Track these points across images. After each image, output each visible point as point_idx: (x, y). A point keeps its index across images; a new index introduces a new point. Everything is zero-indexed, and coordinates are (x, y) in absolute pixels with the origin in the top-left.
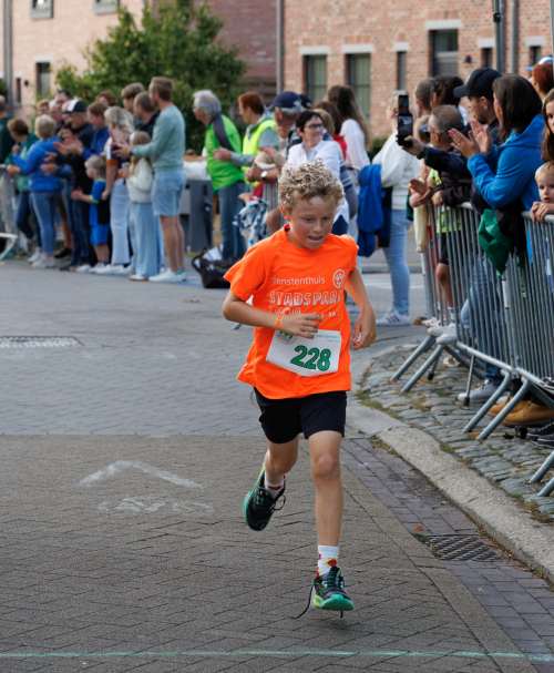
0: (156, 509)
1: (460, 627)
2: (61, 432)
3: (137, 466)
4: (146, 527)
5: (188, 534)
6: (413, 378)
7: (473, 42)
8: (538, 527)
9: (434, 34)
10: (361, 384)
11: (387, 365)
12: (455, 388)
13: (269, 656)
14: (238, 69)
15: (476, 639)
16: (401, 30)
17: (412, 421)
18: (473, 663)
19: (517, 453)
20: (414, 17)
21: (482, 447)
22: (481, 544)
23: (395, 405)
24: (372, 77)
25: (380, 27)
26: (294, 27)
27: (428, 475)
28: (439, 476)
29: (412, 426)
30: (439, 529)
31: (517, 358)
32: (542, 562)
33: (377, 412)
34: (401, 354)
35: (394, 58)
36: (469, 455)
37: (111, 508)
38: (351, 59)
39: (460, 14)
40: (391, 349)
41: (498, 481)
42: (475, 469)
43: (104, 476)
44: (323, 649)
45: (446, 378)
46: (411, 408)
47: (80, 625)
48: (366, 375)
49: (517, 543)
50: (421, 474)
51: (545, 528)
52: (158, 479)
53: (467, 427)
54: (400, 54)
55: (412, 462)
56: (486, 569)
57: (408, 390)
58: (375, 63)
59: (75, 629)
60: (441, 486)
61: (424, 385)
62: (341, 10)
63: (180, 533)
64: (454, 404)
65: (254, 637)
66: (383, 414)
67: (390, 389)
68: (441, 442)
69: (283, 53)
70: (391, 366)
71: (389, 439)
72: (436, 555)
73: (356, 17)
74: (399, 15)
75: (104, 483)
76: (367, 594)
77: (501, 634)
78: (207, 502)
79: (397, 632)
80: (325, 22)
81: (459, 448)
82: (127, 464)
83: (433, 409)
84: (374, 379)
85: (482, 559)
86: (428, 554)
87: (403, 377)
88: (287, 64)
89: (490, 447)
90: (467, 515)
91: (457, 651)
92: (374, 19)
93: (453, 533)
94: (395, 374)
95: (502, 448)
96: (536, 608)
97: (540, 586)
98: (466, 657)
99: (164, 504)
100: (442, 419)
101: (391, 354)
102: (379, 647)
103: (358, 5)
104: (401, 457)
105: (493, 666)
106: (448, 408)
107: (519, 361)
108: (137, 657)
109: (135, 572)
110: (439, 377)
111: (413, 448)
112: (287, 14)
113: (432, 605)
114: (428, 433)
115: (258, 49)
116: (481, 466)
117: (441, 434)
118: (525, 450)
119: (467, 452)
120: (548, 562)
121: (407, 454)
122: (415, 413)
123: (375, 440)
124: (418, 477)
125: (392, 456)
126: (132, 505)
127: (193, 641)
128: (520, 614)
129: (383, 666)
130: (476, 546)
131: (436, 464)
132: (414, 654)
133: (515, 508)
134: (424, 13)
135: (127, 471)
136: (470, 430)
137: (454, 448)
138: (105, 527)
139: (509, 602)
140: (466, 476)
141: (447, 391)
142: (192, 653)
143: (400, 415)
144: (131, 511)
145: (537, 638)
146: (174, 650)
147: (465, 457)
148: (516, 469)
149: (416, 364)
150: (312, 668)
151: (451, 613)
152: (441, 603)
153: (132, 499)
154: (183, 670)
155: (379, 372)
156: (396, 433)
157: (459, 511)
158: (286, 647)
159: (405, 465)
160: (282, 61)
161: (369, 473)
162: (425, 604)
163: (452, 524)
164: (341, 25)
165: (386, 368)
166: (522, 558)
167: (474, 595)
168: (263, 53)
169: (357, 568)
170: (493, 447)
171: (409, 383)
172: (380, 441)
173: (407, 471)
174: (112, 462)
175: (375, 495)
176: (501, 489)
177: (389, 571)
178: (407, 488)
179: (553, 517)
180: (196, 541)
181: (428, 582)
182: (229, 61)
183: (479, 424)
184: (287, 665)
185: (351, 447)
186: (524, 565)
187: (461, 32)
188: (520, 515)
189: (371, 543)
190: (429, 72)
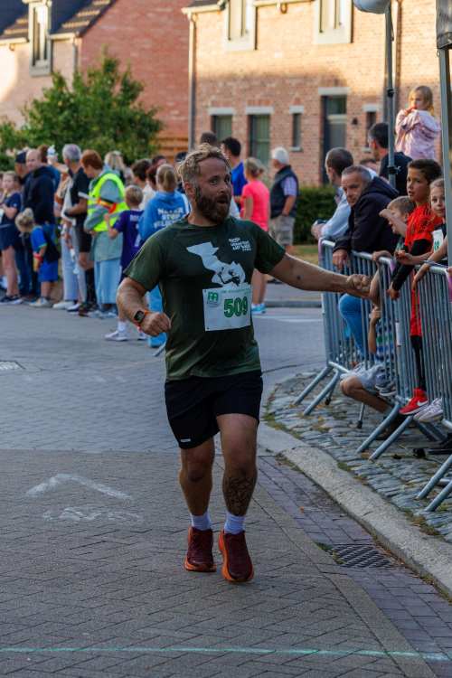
0: (93, 518)
1: (361, 628)
2: (8, 447)
3: (75, 478)
4: (86, 534)
5: (124, 541)
6: (312, 403)
7: (360, 106)
8: (425, 539)
9: (325, 99)
10: (267, 407)
11: (289, 390)
12: (348, 413)
13: (199, 653)
14: (155, 127)
15: (378, 640)
16: (297, 95)
17: (316, 441)
18: (374, 660)
19: (405, 472)
20: (309, 84)
21: (376, 465)
22: (377, 553)
23: (297, 427)
24: (271, 135)
25: (278, 93)
26: (204, 90)
27: (328, 490)
28: (337, 491)
29: (313, 446)
30: (338, 538)
31: (406, 389)
32: (432, 571)
33: (282, 433)
34: (302, 381)
35: (291, 119)
36: (364, 473)
37: (55, 516)
38: (252, 118)
40: (292, 376)
41: (390, 496)
42: (368, 485)
43: (47, 487)
44: (243, 647)
45: (341, 403)
46: (311, 430)
47: (32, 623)
48: (271, 399)
49: (409, 552)
50: (323, 490)
51: (433, 540)
52: (94, 492)
53: (361, 447)
54: (296, 116)
55: (313, 478)
56: (382, 576)
57: (308, 414)
58: (274, 124)
59: (28, 627)
60: (340, 500)
61: (322, 409)
63: (116, 540)
64: (348, 426)
65: (185, 635)
66: (290, 437)
67: (293, 412)
68: (338, 461)
69: (194, 112)
70: (293, 391)
71: (291, 457)
72: (338, 563)
73: (258, 83)
74: (295, 82)
75: (46, 493)
76: (280, 597)
77: (398, 635)
78: (137, 512)
79: (307, 632)
80: (231, 87)
81: (354, 466)
82: (66, 477)
83: (330, 431)
84: (278, 403)
85: (378, 566)
86: (331, 561)
87: (303, 402)
88: (197, 124)
89: (381, 466)
90: (363, 526)
91: (360, 650)
92: (274, 85)
93: (351, 542)
94: (297, 399)
95: (391, 467)
96: (427, 611)
97: (429, 591)
98: (365, 655)
99: (100, 514)
100: (339, 440)
101: (290, 381)
102: (294, 645)
103: (260, 73)
104: (304, 473)
105: (393, 664)
106: (343, 430)
107: (408, 392)
108: (82, 653)
109: (77, 575)
110: (337, 402)
111: (314, 465)
113: (337, 608)
114: (327, 452)
115: (173, 108)
116: (374, 483)
117: (338, 453)
118: (412, 469)
119: (361, 470)
120: (438, 570)
121: (310, 471)
122: (315, 434)
123: (281, 457)
124: (319, 492)
125: (295, 473)
126: (72, 514)
127: (131, 639)
128: (413, 617)
129: (297, 663)
130: (372, 555)
131: (334, 481)
132: (323, 652)
133: (405, 522)
134: (317, 80)
135: (67, 483)
136: (363, 451)
137: (351, 467)
138: (50, 534)
139: (403, 606)
140: (362, 492)
141: (343, 415)
142: (131, 649)
143: (302, 435)
144: (72, 520)
145: (429, 639)
146: (115, 646)
147: (359, 475)
148: (404, 486)
149: (314, 390)
150: (235, 664)
151: (354, 616)
152: (345, 606)
153: (72, 509)
154: (124, 664)
155: (282, 397)
156: (299, 452)
157: (356, 523)
158: (213, 645)
159: (308, 481)
160: (193, 120)
161: (277, 488)
162: (330, 608)
163: (351, 535)
164: (245, 90)
165: (288, 393)
166: (413, 566)
167: (373, 599)
168: (176, 112)
169: (271, 574)
170: (385, 466)
171: (309, 407)
172: (286, 459)
173: (309, 486)
174: (54, 475)
175: (283, 508)
176: (393, 504)
177: (298, 577)
178: (311, 501)
179: (439, 529)
180: (129, 547)
181: (333, 586)
182: (148, 120)
183: (372, 446)
184: (213, 661)
185: (260, 464)
186: (415, 572)
187: (349, 98)
188: (411, 527)
189: (282, 551)
190: (320, 132)
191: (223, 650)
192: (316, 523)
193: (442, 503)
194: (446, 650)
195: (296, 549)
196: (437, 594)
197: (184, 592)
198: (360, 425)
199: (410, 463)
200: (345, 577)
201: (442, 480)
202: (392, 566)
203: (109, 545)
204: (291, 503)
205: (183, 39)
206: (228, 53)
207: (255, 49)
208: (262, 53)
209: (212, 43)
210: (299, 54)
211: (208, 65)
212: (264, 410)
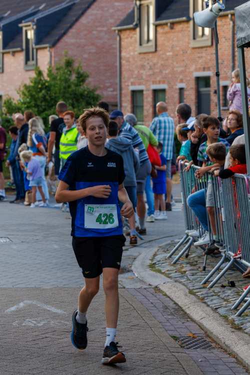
0: (42, 325)
4: (37, 333)
5: (59, 337)
6: (177, 257)
8: (232, 332)
9: (198, 79)
10: (152, 260)
11: (166, 250)
12: (198, 262)
14: (96, 98)
16: (181, 77)
17: (175, 279)
19: (227, 295)
20: (188, 70)
21: (211, 291)
22: (205, 340)
23: (168, 271)
25: (170, 76)
26: (126, 76)
27: (182, 306)
28: (187, 307)
29: (176, 281)
30: (185, 333)
31: (229, 247)
32: (234, 350)
33: (159, 274)
34: (173, 244)
35: (178, 91)
36: (203, 296)
37: (20, 324)
38: (155, 92)
39: (211, 69)
40: (169, 242)
41: (216, 309)
42: (205, 303)
43: (17, 308)
45: (195, 257)
46: (176, 272)
48: (155, 255)
49: (223, 340)
50: (179, 306)
51: (238, 332)
52: (45, 310)
53: (203, 281)
54: (181, 89)
55: (174, 300)
56: (207, 353)
57: (175, 263)
58: (168, 95)
60: (188, 312)
61: (183, 260)
62: (151, 67)
63: (53, 337)
64: (197, 270)
66: (163, 276)
67: (166, 262)
68: (189, 289)
69: (121, 89)
70: (168, 250)
71: (164, 288)
72: (181, 347)
73: (158, 70)
74: (179, 69)
75: (17, 311)
76: (144, 366)
78: (68, 321)
80: (142, 74)
81: (198, 292)
82: (29, 302)
83: (187, 272)
84: (158, 258)
85: (205, 348)
86: (178, 346)
87: (173, 256)
88: (123, 96)
89: (214, 292)
90: (200, 326)
92: (167, 72)
93: (191, 335)
94: (169, 255)
95: (220, 292)
96: (229, 372)
97: (232, 361)
99: (46, 322)
100: (191, 278)
101: (169, 244)
103: (159, 65)
104: (169, 297)
106: (194, 272)
109: (29, 356)
110: (192, 256)
111: (175, 292)
112: (123, 69)
113: (177, 371)
114: (184, 285)
115: (109, 87)
116: (208, 301)
117: (190, 285)
118: (231, 293)
119: (202, 294)
120: (238, 349)
121: (172, 296)
122: (178, 274)
123: (157, 288)
124: (177, 307)
125: (165, 297)
126: (30, 323)
130: (202, 342)
131: (186, 301)
133: (223, 322)
134: (193, 68)
135: (29, 306)
136: (205, 283)
137: (196, 292)
138: (16, 334)
139: (216, 370)
140: (200, 306)
141: (195, 263)
143: (170, 275)
144: (29, 326)
147: (201, 297)
148: (224, 303)
149: (180, 249)
152: (182, 370)
153: (30, 320)
155: (161, 254)
156: (168, 285)
157: (195, 325)
159: (171, 301)
160: (121, 94)
161: (152, 305)
162: (173, 371)
163: (192, 331)
164: (150, 75)
165: (165, 252)
166: (225, 347)
167: (198, 366)
168: (112, 89)
169: (141, 353)
170: (216, 292)
171: (176, 259)
172: (160, 289)
173: (171, 304)
174: (22, 301)
175: (154, 317)
176: (217, 313)
177: (157, 355)
178: (171, 312)
179: (242, 326)
180: (61, 340)
181: (175, 359)
182: (92, 94)
183: (210, 280)
185: (145, 292)
186: (226, 351)
187: (211, 78)
188: (226, 326)
189: (149, 341)
190: (196, 99)
192: (172, 325)
193: (245, 312)
195: (158, 339)
196: (236, 363)
197: (89, 364)
198: (204, 269)
199: (230, 290)
200: (185, 354)
201: (246, 298)
203: (49, 339)
204: (160, 314)
205: (114, 46)
206: (140, 54)
207: (156, 50)
208: (160, 52)
209: (131, 48)
210: (181, 52)
211: (128, 61)
212: (150, 262)
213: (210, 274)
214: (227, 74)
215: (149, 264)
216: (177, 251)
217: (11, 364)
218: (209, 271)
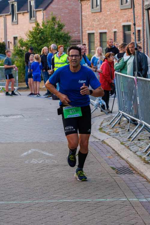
0: (41, 162)
1: (121, 192)
2: (17, 141)
3: (37, 150)
4: (38, 167)
5: (50, 169)
6: (114, 124)
8: (144, 165)
9: (124, 26)
10: (100, 126)
12: (126, 127)
13: (68, 201)
14: (69, 38)
15: (125, 196)
16: (115, 25)
18: (124, 202)
19: (141, 144)
20: (118, 22)
21: (132, 142)
22: (130, 170)
23: (109, 132)
24: (107, 39)
25: (109, 25)
26: (85, 25)
27: (117, 151)
28: (119, 151)
29: (114, 137)
30: (119, 166)
31: (141, 118)
32: (145, 174)
33: (104, 134)
34: (112, 117)
35: (113, 33)
37: (29, 162)
38: (101, 34)
39: (131, 21)
40: (109, 116)
41: (136, 152)
42: (129, 149)
43: (28, 153)
44: (83, 199)
45: (123, 124)
46: (113, 132)
48: (102, 123)
49: (139, 169)
51: (147, 165)
52: (42, 154)
53: (128, 137)
54: (115, 32)
55: (113, 147)
56: (130, 177)
57: (113, 127)
58: (108, 35)
59: (17, 196)
60: (120, 154)
61: (117, 126)
62: (98, 20)
63: (48, 169)
64: (125, 131)
65: (65, 196)
66: (106, 135)
67: (108, 127)
68: (121, 142)
69: (82, 33)
70: (109, 121)
71: (107, 141)
72: (117, 173)
73: (102, 22)
74: (114, 21)
75: (27, 155)
76: (97, 184)
77: (132, 194)
78: (55, 160)
79: (104, 194)
80: (94, 24)
81: (126, 143)
82: (34, 150)
83: (119, 132)
84: (104, 125)
85: (130, 174)
86: (115, 173)
87: (111, 124)
88: (83, 36)
89: (134, 143)
90: (126, 162)
91: (120, 199)
92: (107, 23)
93: (122, 167)
94: (109, 123)
95: (137, 143)
96: (143, 187)
97: (144, 181)
98: (122, 200)
99: (43, 161)
100: (122, 135)
101: (108, 118)
102: (99, 198)
103: (103, 19)
105: (129, 203)
106: (123, 132)
107: (142, 119)
111: (113, 143)
112: (83, 22)
113: (114, 187)
114: (118, 139)
115: (76, 32)
116: (131, 148)
117: (121, 140)
118: (143, 143)
119: (128, 144)
120: (147, 174)
121: (111, 145)
122: (115, 134)
123: (103, 141)
124: (114, 151)
125: (107, 146)
126: (34, 161)
127: (48, 198)
128: (138, 188)
129: (99, 203)
130: (128, 170)
131: (119, 148)
132: (108, 200)
133: (139, 160)
134: (121, 20)
135: (34, 152)
136: (129, 138)
137: (124, 143)
138: (27, 167)
139: (136, 185)
140: (127, 151)
141: (124, 127)
142: (48, 201)
143: (110, 134)
144: (34, 163)
145: (142, 195)
146: (43, 200)
147: (127, 146)
148: (140, 149)
150: (80, 204)
151: (119, 189)
152: (117, 186)
153: (35, 160)
154: (45, 205)
155: (105, 123)
156: (109, 139)
157: (124, 161)
158: (74, 199)
159: (111, 148)
161: (101, 151)
162: (112, 187)
163: (122, 164)
164: (98, 25)
165: (107, 121)
167: (126, 184)
168: (77, 33)
169: (95, 177)
170: (135, 143)
171: (113, 125)
172: (105, 142)
173: (111, 150)
174: (30, 149)
175: (102, 157)
176: (136, 154)
177: (103, 178)
178: (111, 155)
179: (149, 162)
180: (52, 171)
182: (66, 36)
183: (132, 137)
184: (73, 204)
185: (96, 144)
186: (141, 175)
187: (131, 26)
188: (141, 161)
189: (99, 170)
190: (123, 37)
191: (76, 200)
192: (112, 161)
194: (147, 198)
195: (104, 169)
196: (147, 181)
197: (67, 183)
198: (129, 130)
199: (143, 141)
202: (133, 174)
203: (45, 170)
204: (105, 156)
205: (78, 9)
206: (92, 13)
207: (101, 11)
208: (103, 12)
209: (87, 10)
210: (115, 12)
211: (86, 17)
212: (99, 127)
213: (131, 133)
214: (140, 23)
215: (98, 128)
216: (114, 121)
217: (25, 184)
218: (131, 132)
